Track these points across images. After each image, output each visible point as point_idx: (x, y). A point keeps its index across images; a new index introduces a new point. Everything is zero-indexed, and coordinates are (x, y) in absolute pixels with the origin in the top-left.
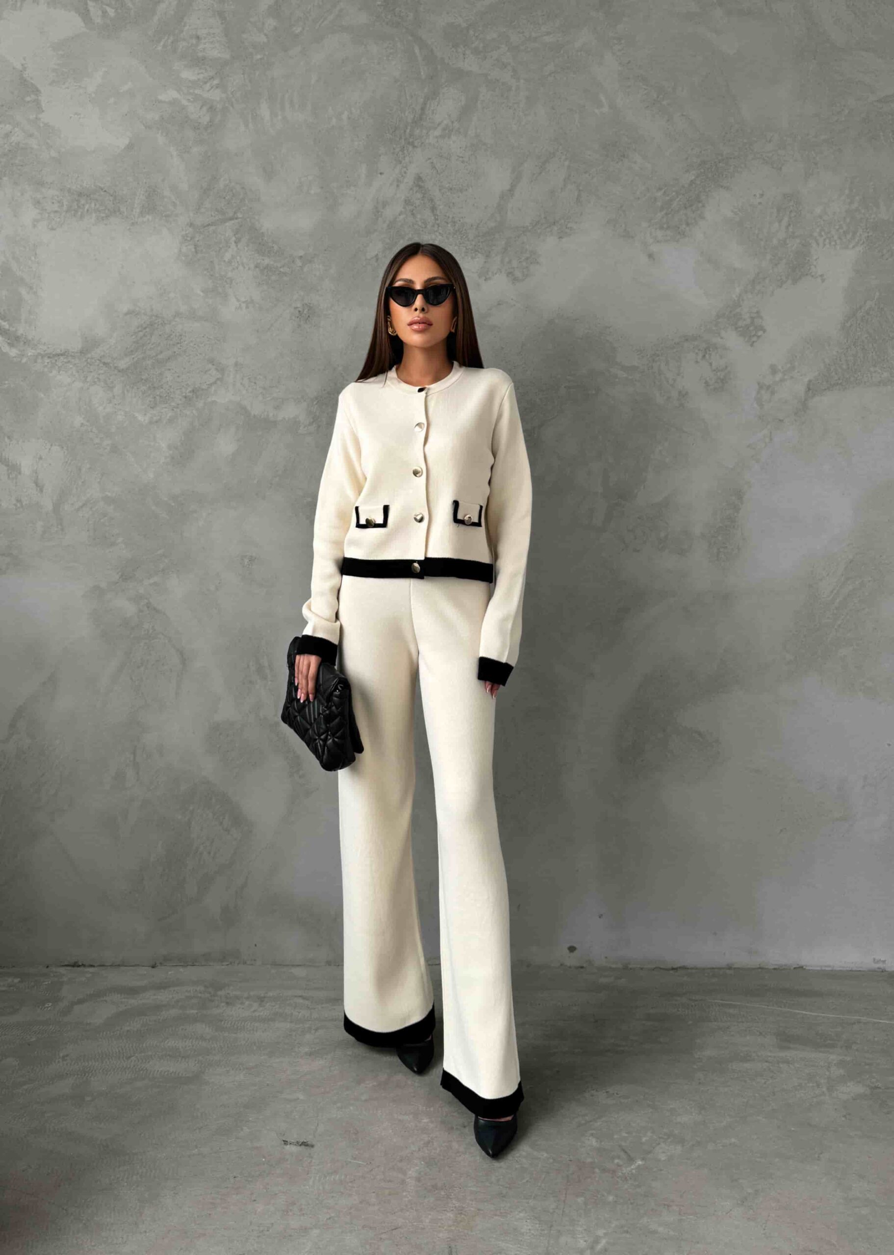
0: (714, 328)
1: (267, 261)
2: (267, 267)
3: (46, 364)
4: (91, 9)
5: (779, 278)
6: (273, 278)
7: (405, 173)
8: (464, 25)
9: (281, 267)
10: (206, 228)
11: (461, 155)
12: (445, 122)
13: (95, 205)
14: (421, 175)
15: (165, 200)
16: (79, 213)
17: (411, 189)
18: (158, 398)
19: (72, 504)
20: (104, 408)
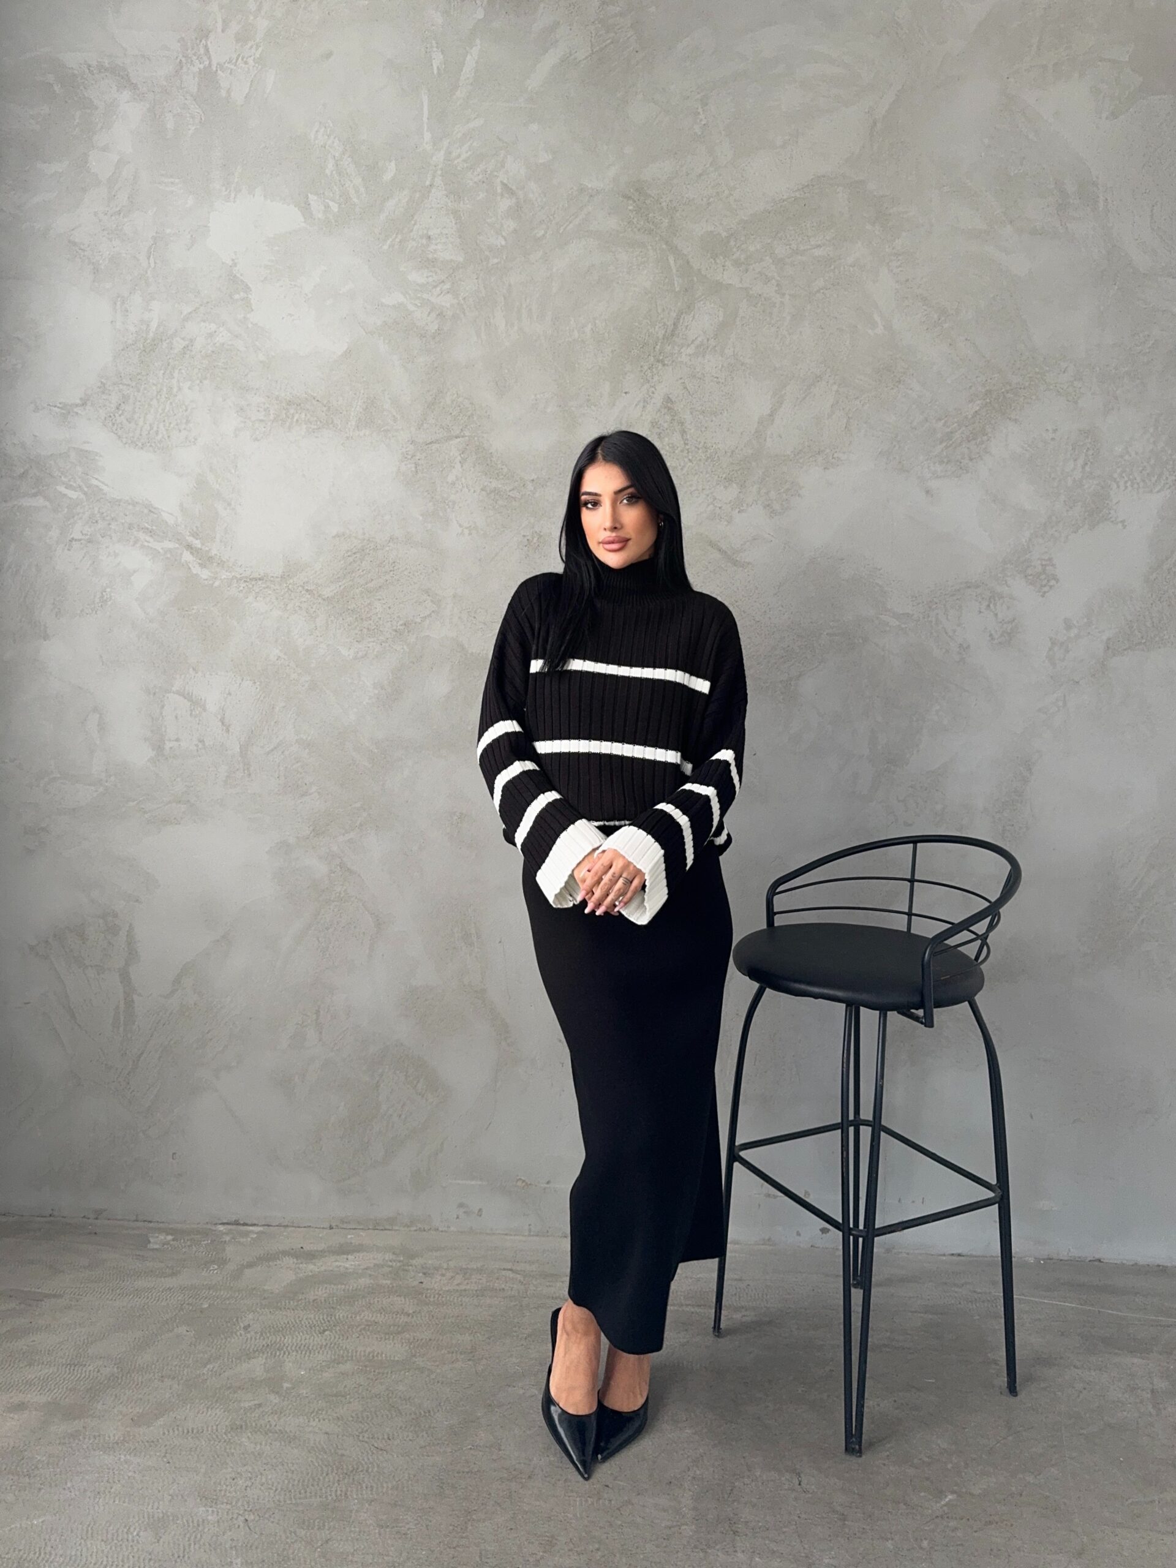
0: (999, 575)
1: (494, 484)
2: (495, 491)
3: (241, 588)
4: (312, 203)
5: (1073, 523)
6: (500, 502)
7: (653, 393)
8: (724, 234)
9: (510, 491)
10: (430, 446)
11: (715, 375)
12: (700, 339)
13: (306, 415)
14: (670, 396)
15: (385, 413)
16: (288, 424)
17: (659, 410)
18: (365, 631)
19: (262, 747)
20: (305, 640)
